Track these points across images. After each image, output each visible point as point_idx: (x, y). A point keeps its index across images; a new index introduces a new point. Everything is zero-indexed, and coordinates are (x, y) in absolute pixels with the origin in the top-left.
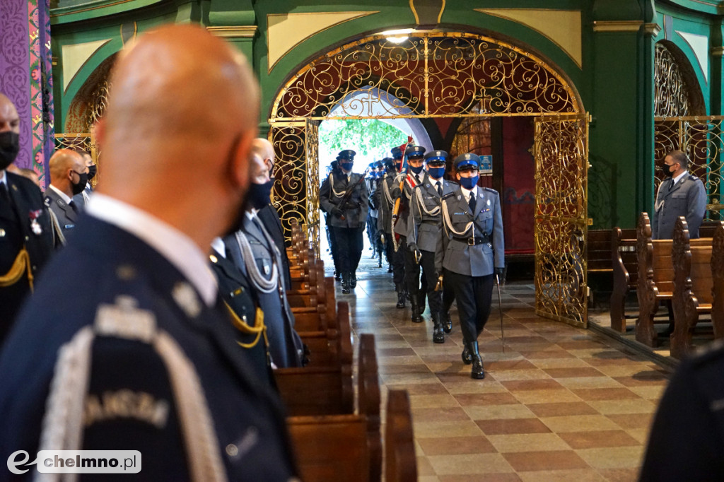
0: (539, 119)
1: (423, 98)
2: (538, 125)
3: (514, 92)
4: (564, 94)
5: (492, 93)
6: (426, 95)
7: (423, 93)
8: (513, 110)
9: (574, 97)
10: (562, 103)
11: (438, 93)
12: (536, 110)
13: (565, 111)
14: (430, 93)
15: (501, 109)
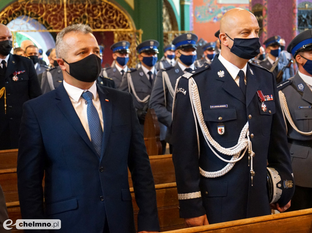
0: (116, 32)
1: (64, 23)
2: (116, 35)
3: (105, 20)
4: (126, 21)
5: (95, 20)
6: (66, 21)
7: (64, 20)
8: (105, 28)
9: (131, 22)
10: (125, 25)
11: (71, 20)
12: (114, 28)
13: (127, 28)
14: (67, 20)
15: (99, 28)
